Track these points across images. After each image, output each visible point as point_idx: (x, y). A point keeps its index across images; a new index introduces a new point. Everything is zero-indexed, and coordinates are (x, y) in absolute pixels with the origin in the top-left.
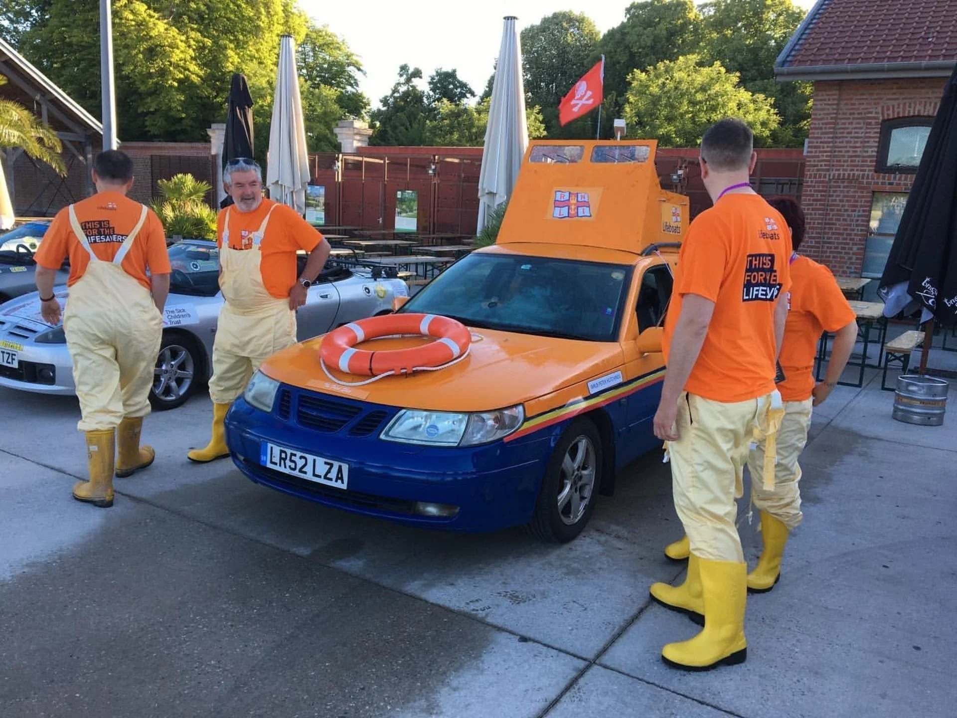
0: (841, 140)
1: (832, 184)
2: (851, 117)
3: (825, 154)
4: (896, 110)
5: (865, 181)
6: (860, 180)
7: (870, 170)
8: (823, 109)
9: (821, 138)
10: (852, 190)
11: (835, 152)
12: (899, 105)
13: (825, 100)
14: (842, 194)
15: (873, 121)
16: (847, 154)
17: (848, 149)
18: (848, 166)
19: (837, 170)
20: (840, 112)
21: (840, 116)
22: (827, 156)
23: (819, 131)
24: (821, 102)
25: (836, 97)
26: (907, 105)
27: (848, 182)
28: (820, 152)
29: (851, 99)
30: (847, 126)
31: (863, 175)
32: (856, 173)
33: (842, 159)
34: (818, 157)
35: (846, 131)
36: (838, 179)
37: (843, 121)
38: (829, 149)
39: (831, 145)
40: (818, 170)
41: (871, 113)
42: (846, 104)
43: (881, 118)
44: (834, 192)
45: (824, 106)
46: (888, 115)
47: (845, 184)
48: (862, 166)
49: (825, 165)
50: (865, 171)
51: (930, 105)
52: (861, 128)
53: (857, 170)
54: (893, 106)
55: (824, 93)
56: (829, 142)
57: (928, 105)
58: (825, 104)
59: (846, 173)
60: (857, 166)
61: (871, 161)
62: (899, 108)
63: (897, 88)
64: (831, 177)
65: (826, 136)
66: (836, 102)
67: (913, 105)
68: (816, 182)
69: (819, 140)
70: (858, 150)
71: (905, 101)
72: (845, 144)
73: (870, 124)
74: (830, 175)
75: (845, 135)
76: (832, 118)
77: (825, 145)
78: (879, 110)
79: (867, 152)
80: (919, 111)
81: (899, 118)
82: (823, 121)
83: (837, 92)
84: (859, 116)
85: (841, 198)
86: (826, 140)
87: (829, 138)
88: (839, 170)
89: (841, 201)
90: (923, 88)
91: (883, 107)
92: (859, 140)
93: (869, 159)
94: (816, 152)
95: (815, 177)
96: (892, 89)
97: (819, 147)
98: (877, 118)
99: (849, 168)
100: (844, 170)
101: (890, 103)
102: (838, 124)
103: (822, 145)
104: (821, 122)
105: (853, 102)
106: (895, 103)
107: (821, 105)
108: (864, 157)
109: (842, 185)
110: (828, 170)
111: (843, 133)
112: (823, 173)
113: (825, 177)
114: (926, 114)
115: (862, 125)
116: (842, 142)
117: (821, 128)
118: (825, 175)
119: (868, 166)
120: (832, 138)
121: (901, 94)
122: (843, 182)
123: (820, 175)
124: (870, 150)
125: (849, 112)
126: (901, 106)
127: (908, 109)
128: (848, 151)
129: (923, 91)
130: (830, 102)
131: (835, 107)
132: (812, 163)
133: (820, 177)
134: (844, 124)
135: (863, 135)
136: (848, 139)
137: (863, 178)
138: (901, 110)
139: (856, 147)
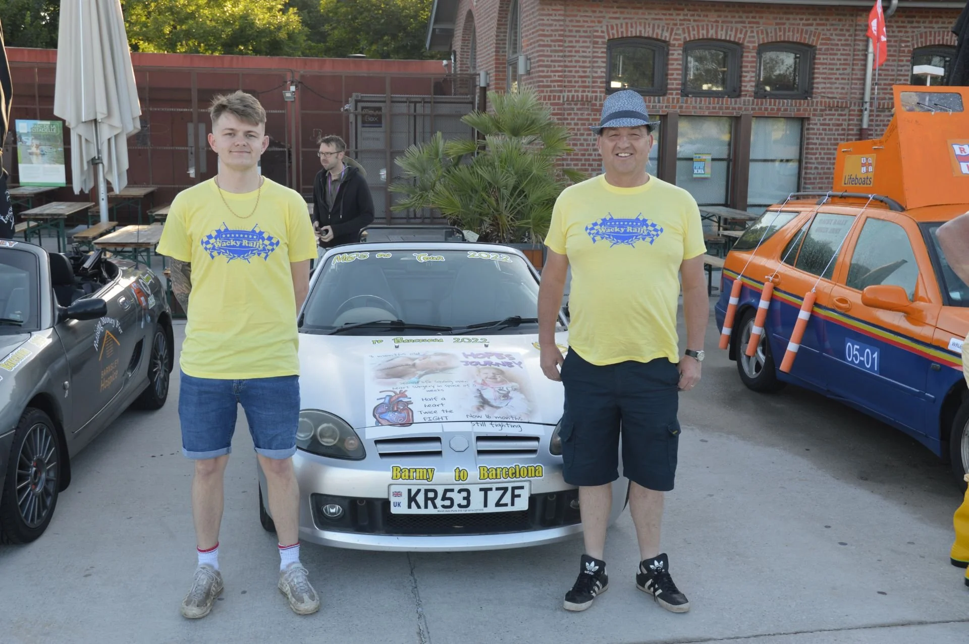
0: (570, 59)
1: (566, 106)
2: (578, 34)
3: (557, 74)
4: (620, 30)
5: (598, 103)
6: (594, 102)
7: (601, 92)
8: (551, 25)
9: (551, 56)
10: (586, 112)
11: (565, 71)
12: (622, 25)
13: (551, 15)
14: (576, 117)
15: (600, 40)
16: (577, 75)
17: (577, 69)
18: (579, 87)
19: (569, 91)
20: (567, 29)
21: (567, 33)
22: (559, 76)
23: (548, 49)
24: (548, 18)
25: (562, 12)
26: (629, 25)
27: (581, 104)
28: (552, 71)
29: (576, 16)
30: (574, 44)
31: (596, 97)
32: (590, 94)
33: (574, 80)
34: (550, 77)
35: (574, 49)
36: (573, 101)
37: (570, 39)
38: (560, 69)
39: (562, 64)
40: (551, 91)
41: (597, 31)
42: (571, 21)
43: (607, 38)
44: (569, 114)
45: (551, 22)
46: (613, 34)
47: (579, 106)
48: (593, 87)
49: (559, 86)
50: (596, 92)
51: (649, 27)
52: (588, 47)
53: (588, 92)
54: (617, 25)
55: (550, 7)
56: (560, 61)
57: (647, 26)
58: (552, 20)
59: (580, 94)
60: (588, 87)
61: (601, 82)
62: (622, 27)
63: (618, 7)
64: (565, 100)
65: (557, 54)
66: (562, 18)
67: (634, 25)
68: (552, 104)
69: (550, 59)
70: (588, 70)
71: (626, 21)
72: (574, 64)
73: (597, 43)
74: (564, 97)
75: (573, 54)
76: (560, 35)
77: (556, 64)
78: (604, 29)
79: (596, 72)
80: (640, 31)
81: (622, 38)
82: (552, 38)
83: (563, 7)
84: (586, 34)
85: (576, 121)
86: (557, 58)
87: (558, 56)
88: (570, 91)
89: (576, 124)
90: (640, 8)
91: (607, 26)
92: (588, 60)
93: (599, 80)
94: (548, 72)
95: (549, 99)
96: (612, 7)
97: (550, 66)
98: (603, 37)
99: (581, 89)
100: (576, 91)
101: (614, 22)
102: (565, 41)
103: (553, 64)
104: (549, 39)
105: (578, 18)
106: (618, 22)
107: (548, 20)
108: (593, 77)
109: (575, 107)
110: (561, 91)
111: (571, 51)
112: (557, 94)
113: (559, 98)
114: (646, 35)
115: (588, 44)
116: (571, 61)
117: (550, 46)
118: (559, 97)
119: (600, 87)
120: (562, 57)
121: (622, 13)
122: (576, 104)
123: (554, 96)
124: (599, 70)
125: (575, 29)
126: (624, 26)
127: (630, 29)
128: (577, 72)
129: (640, 11)
130: (557, 18)
131: (562, 23)
132: (545, 84)
133: (554, 99)
134: (571, 42)
135: (590, 55)
136: (577, 58)
137: (596, 100)
138: (624, 30)
139: (584, 67)
